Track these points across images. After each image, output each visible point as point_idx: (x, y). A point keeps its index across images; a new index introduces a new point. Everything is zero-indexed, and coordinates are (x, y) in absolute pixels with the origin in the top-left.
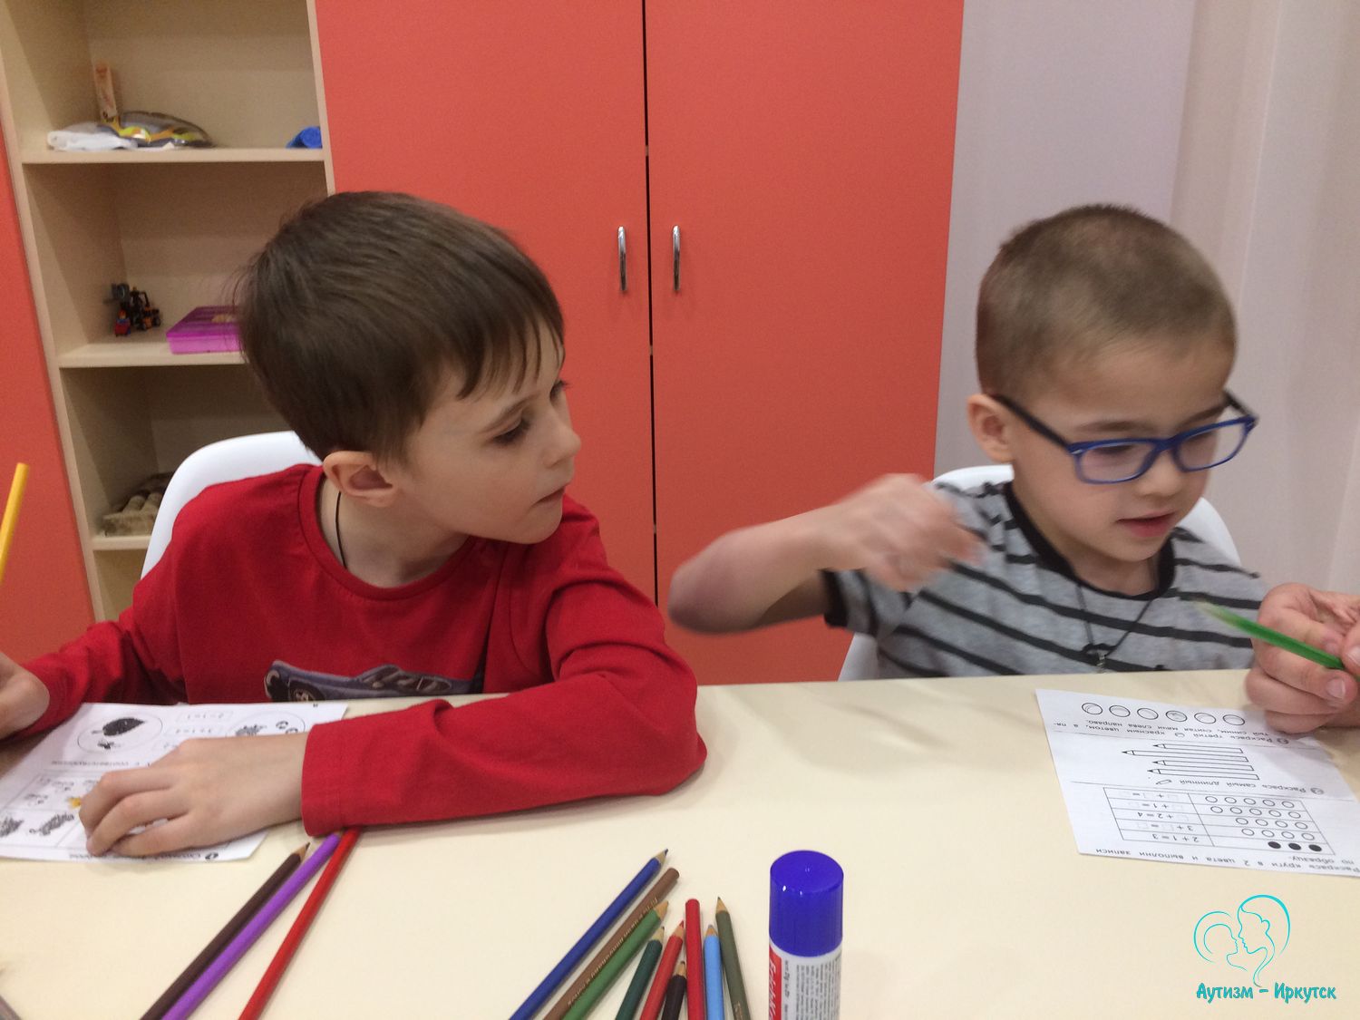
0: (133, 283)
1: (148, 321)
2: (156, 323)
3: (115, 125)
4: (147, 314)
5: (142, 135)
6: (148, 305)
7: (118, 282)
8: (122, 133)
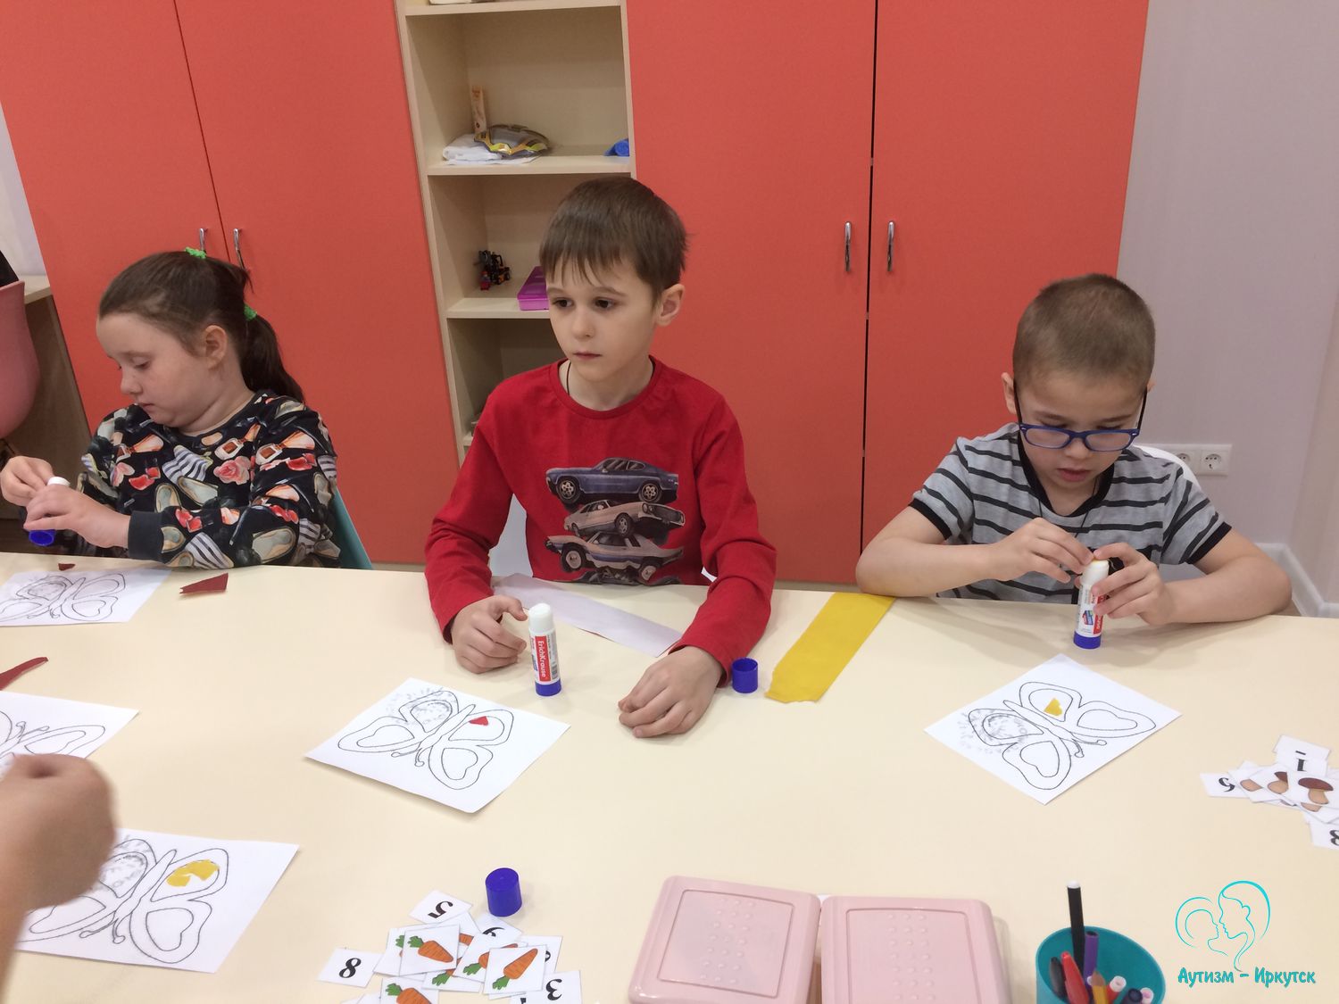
0: (493, 248)
1: (502, 277)
2: (507, 278)
3: (487, 141)
4: (501, 271)
5: (506, 149)
6: (502, 265)
7: (483, 250)
8: (492, 148)
